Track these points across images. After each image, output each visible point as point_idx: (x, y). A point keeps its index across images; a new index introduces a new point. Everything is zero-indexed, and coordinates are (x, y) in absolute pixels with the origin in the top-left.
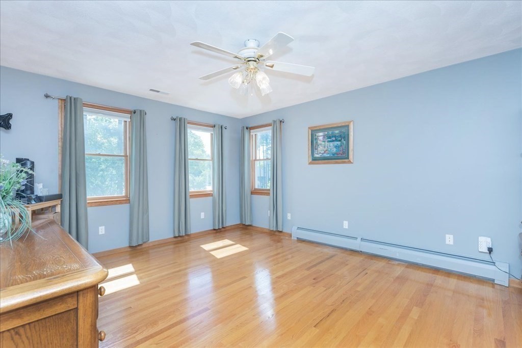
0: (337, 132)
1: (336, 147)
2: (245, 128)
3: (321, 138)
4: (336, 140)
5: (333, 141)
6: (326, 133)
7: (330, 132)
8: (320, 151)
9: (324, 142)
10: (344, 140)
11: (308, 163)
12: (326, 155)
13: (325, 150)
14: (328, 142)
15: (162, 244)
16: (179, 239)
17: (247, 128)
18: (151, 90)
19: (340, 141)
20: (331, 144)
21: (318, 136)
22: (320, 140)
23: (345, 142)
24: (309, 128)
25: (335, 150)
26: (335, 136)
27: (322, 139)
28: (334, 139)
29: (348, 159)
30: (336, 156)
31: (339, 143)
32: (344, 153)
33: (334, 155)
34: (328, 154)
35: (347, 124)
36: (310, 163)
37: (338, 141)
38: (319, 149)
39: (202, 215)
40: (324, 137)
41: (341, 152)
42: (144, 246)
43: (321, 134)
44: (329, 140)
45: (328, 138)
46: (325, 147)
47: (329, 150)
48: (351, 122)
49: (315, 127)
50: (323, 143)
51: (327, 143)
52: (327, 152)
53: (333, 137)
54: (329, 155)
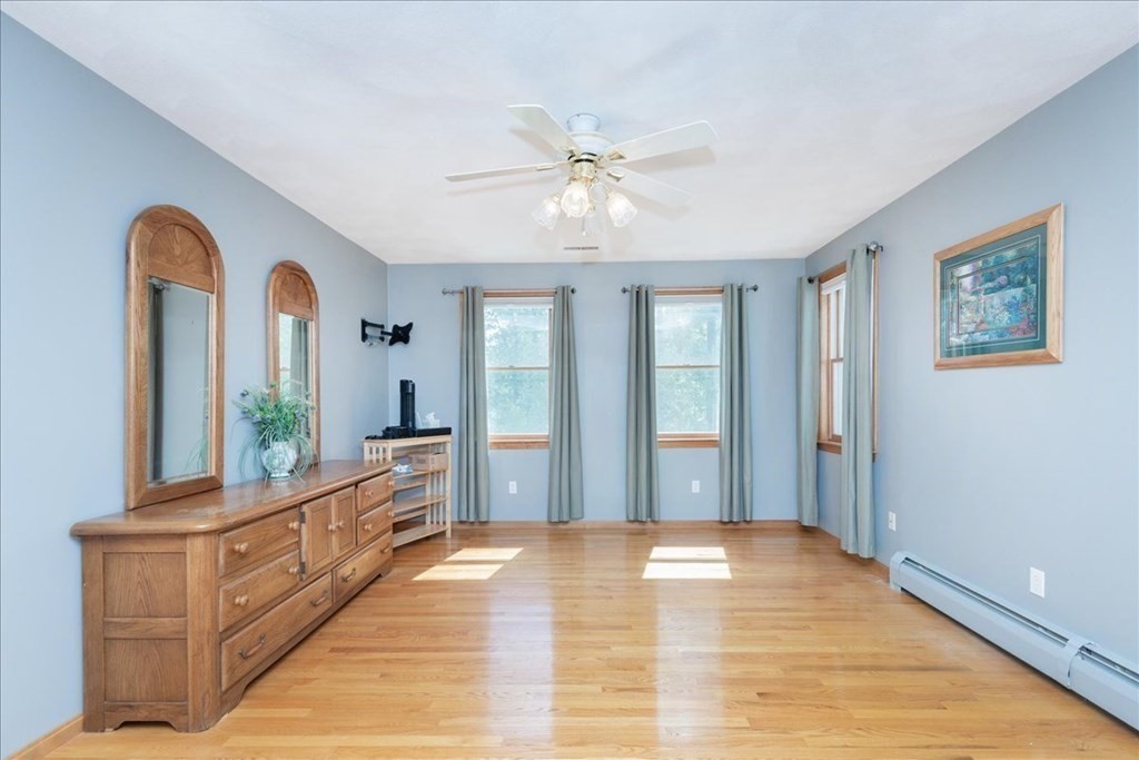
0: (1010, 254)
1: (1009, 307)
2: (805, 281)
3: (967, 282)
4: (1009, 282)
5: (1001, 287)
6: (980, 263)
7: (991, 260)
8: (965, 326)
9: (977, 293)
10: (1033, 281)
11: (932, 366)
12: (980, 338)
13: (978, 320)
14: (987, 292)
15: (608, 529)
16: (636, 526)
17: (811, 281)
18: (566, 248)
19: (1020, 284)
20: (996, 298)
21: (959, 278)
22: (965, 290)
23: (1035, 285)
24: (936, 256)
25: (1005, 318)
26: (1007, 272)
27: (969, 287)
28: (1003, 279)
29: (1044, 346)
30: (1008, 337)
31: (1018, 292)
32: (1031, 326)
33: (1001, 335)
34: (985, 331)
35: (1041, 221)
36: (939, 366)
37: (1014, 287)
38: (963, 319)
39: (696, 486)
40: (975, 279)
41: (1024, 325)
42: (572, 525)
43: (966, 269)
44: (990, 285)
45: (986, 281)
46: (977, 311)
47: (990, 318)
48: (1053, 209)
49: (950, 249)
50: (973, 298)
51: (983, 297)
52: (983, 326)
53: (1000, 274)
54: (986, 338)
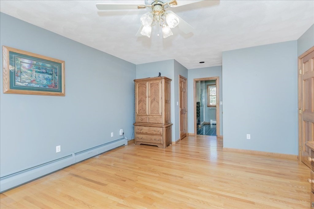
0: (48, 65)
1: (46, 79)
3: (26, 65)
4: (46, 73)
5: (43, 73)
6: (34, 62)
7: (40, 63)
8: (24, 80)
9: (31, 70)
10: (57, 75)
12: (33, 85)
13: (32, 80)
14: (36, 72)
19: (51, 74)
20: (41, 75)
21: (21, 62)
22: (24, 67)
23: (57, 77)
25: (45, 82)
26: (46, 69)
27: (27, 67)
28: (44, 71)
29: (61, 92)
30: (47, 87)
31: (50, 77)
32: (56, 86)
33: (45, 86)
34: (38, 84)
35: (60, 62)
37: (49, 74)
38: (23, 77)
40: (31, 66)
41: (53, 85)
44: (38, 70)
45: (36, 68)
46: (31, 76)
47: (38, 80)
50: (29, 72)
51: (34, 73)
52: (35, 82)
53: (43, 69)
54: (38, 86)
